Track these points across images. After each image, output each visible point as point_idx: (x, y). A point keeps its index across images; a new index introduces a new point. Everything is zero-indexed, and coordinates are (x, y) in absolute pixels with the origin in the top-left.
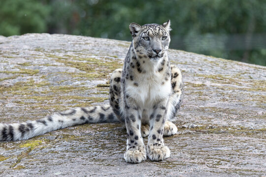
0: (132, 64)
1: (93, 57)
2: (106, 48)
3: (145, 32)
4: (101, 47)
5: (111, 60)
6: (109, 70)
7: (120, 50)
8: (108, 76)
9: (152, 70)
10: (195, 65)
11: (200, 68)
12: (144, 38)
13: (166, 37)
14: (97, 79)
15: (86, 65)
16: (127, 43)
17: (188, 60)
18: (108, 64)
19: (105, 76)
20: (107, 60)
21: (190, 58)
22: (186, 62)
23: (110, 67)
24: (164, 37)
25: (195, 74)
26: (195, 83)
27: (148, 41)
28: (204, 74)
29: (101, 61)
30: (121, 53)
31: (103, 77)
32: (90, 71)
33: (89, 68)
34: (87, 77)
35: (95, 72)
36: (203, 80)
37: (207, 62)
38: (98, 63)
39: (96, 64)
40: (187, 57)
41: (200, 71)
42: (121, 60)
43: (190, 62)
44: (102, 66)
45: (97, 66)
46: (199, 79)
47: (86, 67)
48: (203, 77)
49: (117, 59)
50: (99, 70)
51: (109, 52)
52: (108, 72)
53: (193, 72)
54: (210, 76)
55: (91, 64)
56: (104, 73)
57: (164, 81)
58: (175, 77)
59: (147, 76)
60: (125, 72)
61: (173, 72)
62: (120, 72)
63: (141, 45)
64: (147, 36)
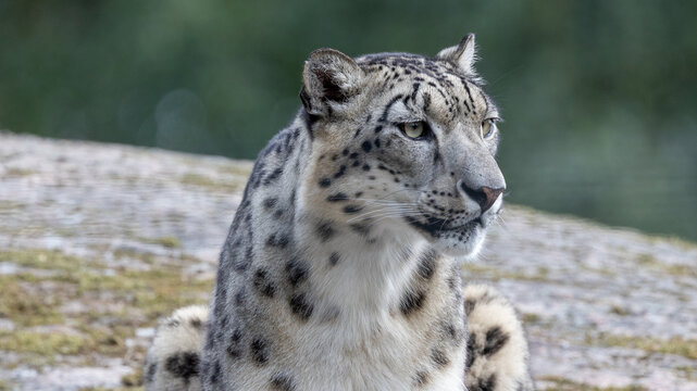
0: (260, 274)
1: (52, 242)
2: (118, 195)
3: (404, 99)
4: (89, 189)
5: (147, 258)
6: (137, 313)
7: (194, 204)
8: (130, 343)
10: (591, 286)
11: (618, 302)
12: (402, 127)
13: (492, 122)
14: (73, 360)
15: (14, 287)
16: (229, 170)
17: (555, 261)
18: (128, 283)
19: (113, 342)
20: (125, 261)
21: (564, 249)
22: (544, 271)
23: (141, 295)
25: (594, 333)
26: (592, 382)
27: (425, 146)
28: (639, 332)
29: (93, 264)
30: (199, 223)
31: (104, 348)
32: (36, 320)
33: (27, 303)
34: (18, 351)
35: (62, 323)
36: (633, 362)
37: (656, 268)
38: (76, 275)
39: (68, 280)
40: (549, 243)
41: (617, 318)
42: (197, 261)
43: (565, 271)
44: (96, 291)
45: (72, 289)
46: (615, 357)
47: (14, 295)
48: (636, 347)
49: (176, 253)
50: (83, 314)
51: (132, 217)
52: (129, 324)
53: (579, 321)
54: (671, 341)
55: (38, 281)
56: (111, 326)
57: (428, 365)
58: (488, 351)
59: (344, 334)
60: (224, 322)
61: (481, 325)
62: (196, 324)
63: (374, 164)
64: (420, 115)
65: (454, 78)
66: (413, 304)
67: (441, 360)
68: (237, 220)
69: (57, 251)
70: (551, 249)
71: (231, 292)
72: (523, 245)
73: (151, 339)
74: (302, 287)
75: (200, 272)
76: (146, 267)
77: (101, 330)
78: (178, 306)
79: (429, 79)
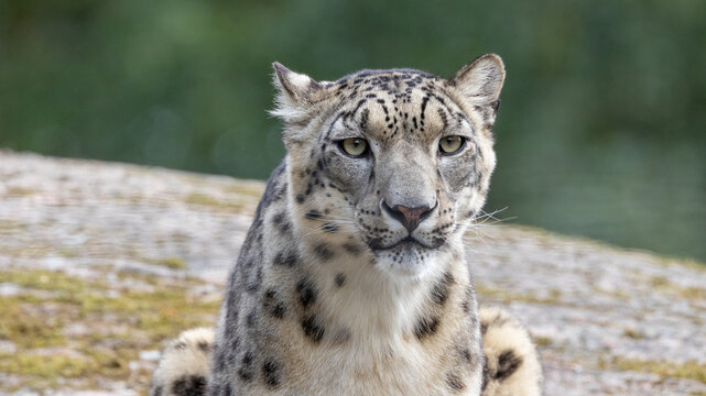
1: (54, 262)
2: (121, 215)
3: (345, 115)
4: (92, 210)
5: (151, 279)
6: (141, 336)
7: (199, 225)
8: (134, 366)
9: (382, 327)
10: (604, 309)
11: (632, 325)
12: (340, 144)
13: (464, 140)
14: (77, 383)
15: (16, 308)
17: (567, 283)
18: (132, 305)
19: (116, 365)
20: (129, 282)
21: (576, 271)
22: (556, 293)
23: (145, 317)
24: (451, 142)
25: (607, 357)
27: (363, 164)
28: (653, 356)
29: (96, 286)
30: (204, 244)
31: (107, 371)
32: (38, 342)
33: (29, 324)
34: (20, 374)
35: (64, 345)
36: (647, 387)
37: (670, 291)
38: (78, 296)
39: (71, 301)
40: (561, 265)
41: (631, 342)
42: (202, 282)
43: (577, 293)
44: (99, 312)
45: (75, 310)
46: (629, 382)
47: (15, 317)
48: (649, 371)
49: (181, 274)
50: (85, 336)
51: (136, 237)
52: (133, 346)
53: (592, 345)
54: (686, 365)
55: (39, 302)
56: (115, 348)
57: (443, 390)
58: (501, 375)
60: (235, 344)
61: (494, 348)
62: (203, 346)
63: (326, 181)
64: (357, 132)
65: (418, 94)
66: (426, 329)
67: (456, 385)
68: (249, 240)
69: (59, 272)
70: (563, 271)
71: (243, 314)
72: (534, 267)
73: (156, 362)
74: (313, 309)
75: (205, 293)
76: (150, 289)
77: (106, 353)
78: (185, 328)
79: (382, 95)
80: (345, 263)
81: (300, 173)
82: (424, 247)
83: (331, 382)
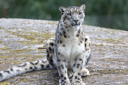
1: (34, 31)
2: (41, 25)
3: (68, 11)
4: (38, 25)
5: (45, 32)
6: (44, 39)
7: (50, 26)
8: (44, 42)
10: (95, 33)
11: (99, 35)
12: (68, 14)
13: (81, 13)
14: (37, 44)
15: (30, 36)
16: (53, 22)
18: (43, 35)
19: (42, 42)
20: (42, 33)
21: (92, 29)
22: (90, 32)
23: (45, 36)
24: (80, 13)
25: (96, 39)
26: (97, 44)
28: (101, 38)
29: (39, 33)
30: (51, 28)
31: (41, 43)
32: (33, 40)
33: (32, 38)
34: (31, 43)
35: (36, 40)
36: (101, 42)
37: (103, 31)
38: (37, 34)
39: (36, 35)
40: (90, 29)
41: (99, 37)
42: (51, 32)
43: (92, 32)
44: (39, 36)
45: (37, 36)
46: (99, 41)
47: (30, 37)
48: (101, 40)
49: (48, 31)
50: (38, 39)
51: (43, 28)
52: (43, 40)
53: (95, 37)
54: (105, 39)
55: (33, 35)
56: (42, 40)
57: (80, 43)
59: (70, 39)
60: (57, 39)
62: (53, 40)
63: (66, 19)
64: (70, 13)
65: (76, 8)
66: (78, 36)
67: (81, 42)
69: (35, 32)
70: (91, 29)
72: (87, 29)
73: (46, 41)
74: (65, 34)
75: (51, 34)
76: (45, 33)
77: (40, 41)
79: (72, 8)
80: (69, 28)
81: (63, 18)
82: (78, 25)
83: (68, 42)
